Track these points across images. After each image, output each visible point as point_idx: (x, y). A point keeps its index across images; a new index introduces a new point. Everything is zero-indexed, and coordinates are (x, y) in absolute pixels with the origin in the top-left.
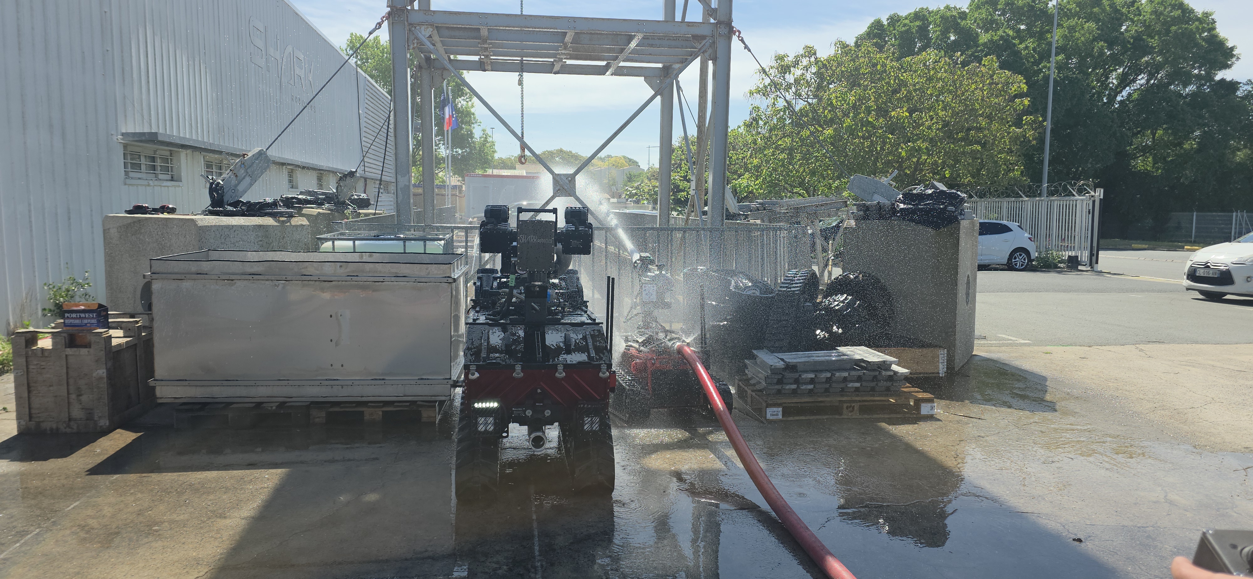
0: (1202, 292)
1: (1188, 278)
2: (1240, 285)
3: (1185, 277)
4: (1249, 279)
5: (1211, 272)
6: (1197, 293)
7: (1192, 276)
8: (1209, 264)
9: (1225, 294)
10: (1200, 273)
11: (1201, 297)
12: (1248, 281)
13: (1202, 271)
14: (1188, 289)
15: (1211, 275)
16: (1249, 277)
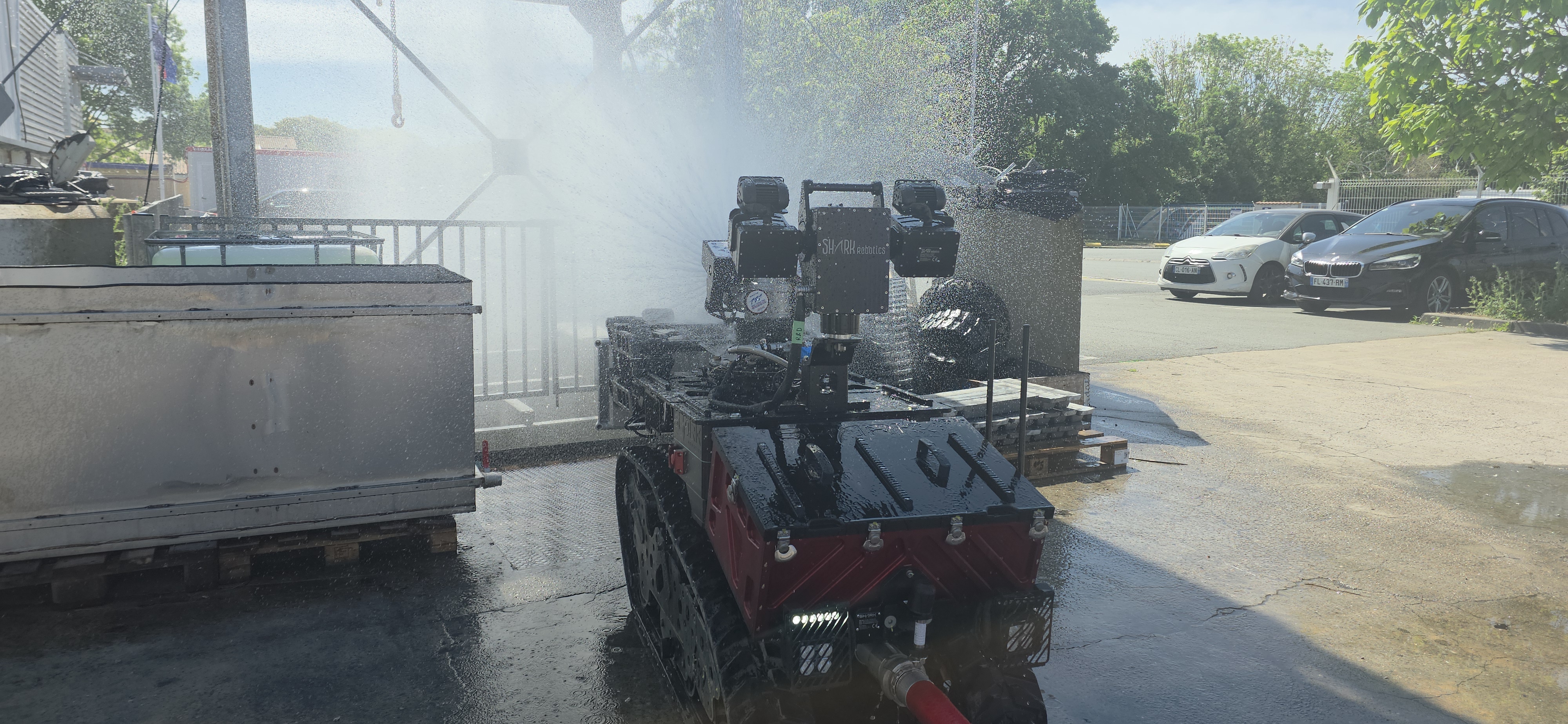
0: (1173, 291)
1: (1164, 277)
2: (1221, 284)
3: (1161, 276)
4: (1230, 276)
5: (1191, 268)
6: (1169, 292)
7: (1169, 273)
8: (1188, 260)
9: (1196, 292)
10: (1179, 270)
11: (1173, 297)
12: (1229, 278)
13: (1181, 268)
14: (1163, 289)
15: (1190, 273)
16: (1229, 274)
